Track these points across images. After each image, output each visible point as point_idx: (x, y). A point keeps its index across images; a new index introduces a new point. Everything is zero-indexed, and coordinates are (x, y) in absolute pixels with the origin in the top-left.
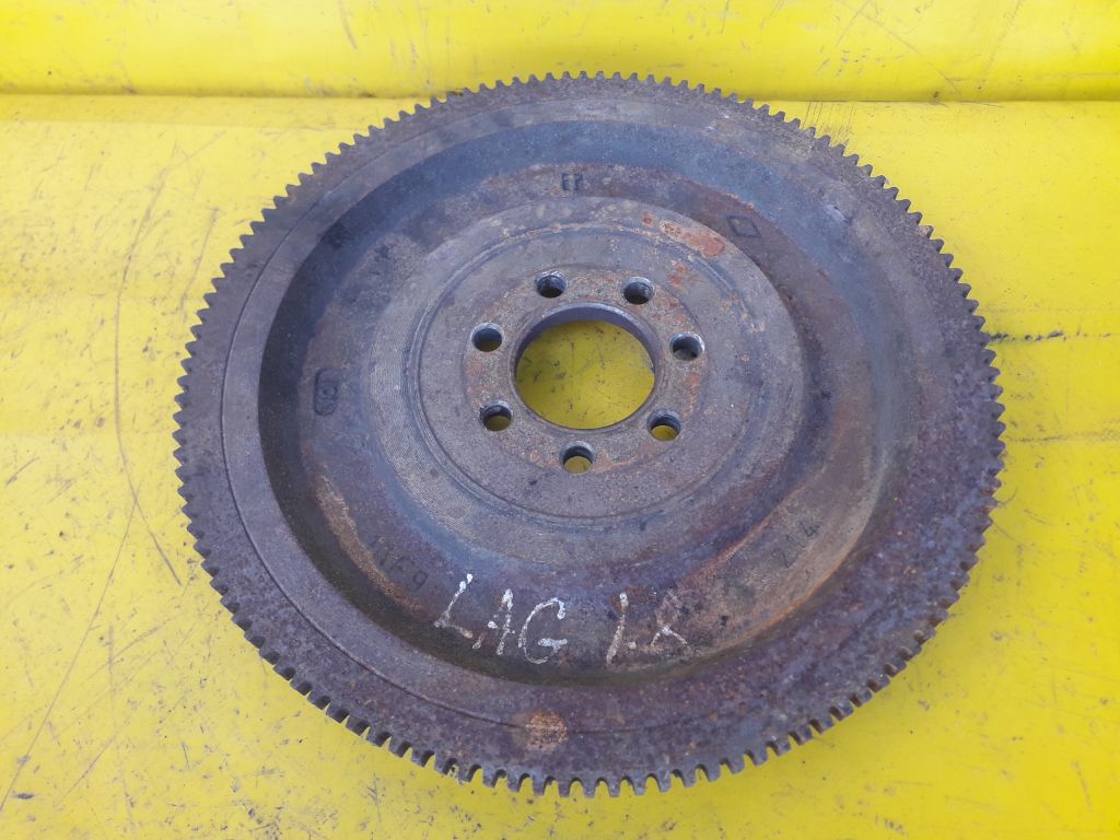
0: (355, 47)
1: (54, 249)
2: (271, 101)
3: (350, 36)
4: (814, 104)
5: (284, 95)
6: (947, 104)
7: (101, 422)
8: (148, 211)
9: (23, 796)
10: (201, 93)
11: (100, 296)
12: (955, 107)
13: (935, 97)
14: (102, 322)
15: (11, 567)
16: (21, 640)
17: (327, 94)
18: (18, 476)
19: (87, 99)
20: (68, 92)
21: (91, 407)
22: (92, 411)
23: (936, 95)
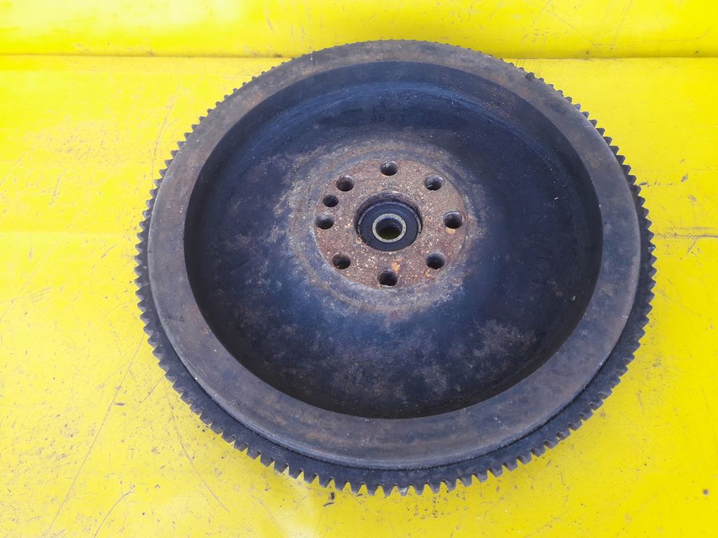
0: (272, 29)
1: (117, 139)
2: (227, 60)
3: (269, 23)
4: (520, 60)
5: (233, 56)
6: (593, 60)
8: (166, 119)
9: (120, 404)
10: (190, 56)
11: (143, 163)
12: (597, 62)
13: (587, 55)
14: (145, 176)
15: (106, 298)
16: (114, 333)
17: (256, 55)
18: (107, 253)
19: (129, 58)
20: (118, 55)
23: (588, 53)
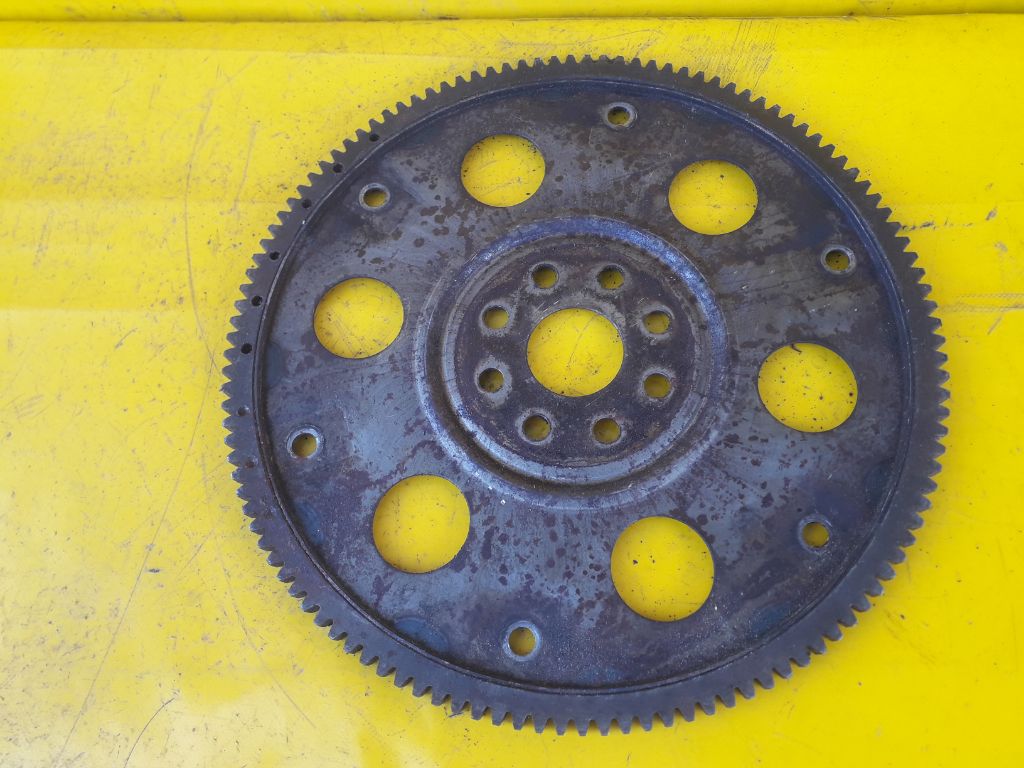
1: (130, 159)
2: (293, 24)
4: (745, 22)
5: (304, 20)
6: (860, 19)
7: (181, 299)
8: (201, 127)
9: (152, 571)
11: (171, 198)
12: (865, 22)
13: (851, 14)
14: (174, 220)
15: (125, 410)
16: (139, 463)
17: (339, 19)
18: (123, 342)
20: (128, 19)
21: (172, 288)
22: (173, 291)
